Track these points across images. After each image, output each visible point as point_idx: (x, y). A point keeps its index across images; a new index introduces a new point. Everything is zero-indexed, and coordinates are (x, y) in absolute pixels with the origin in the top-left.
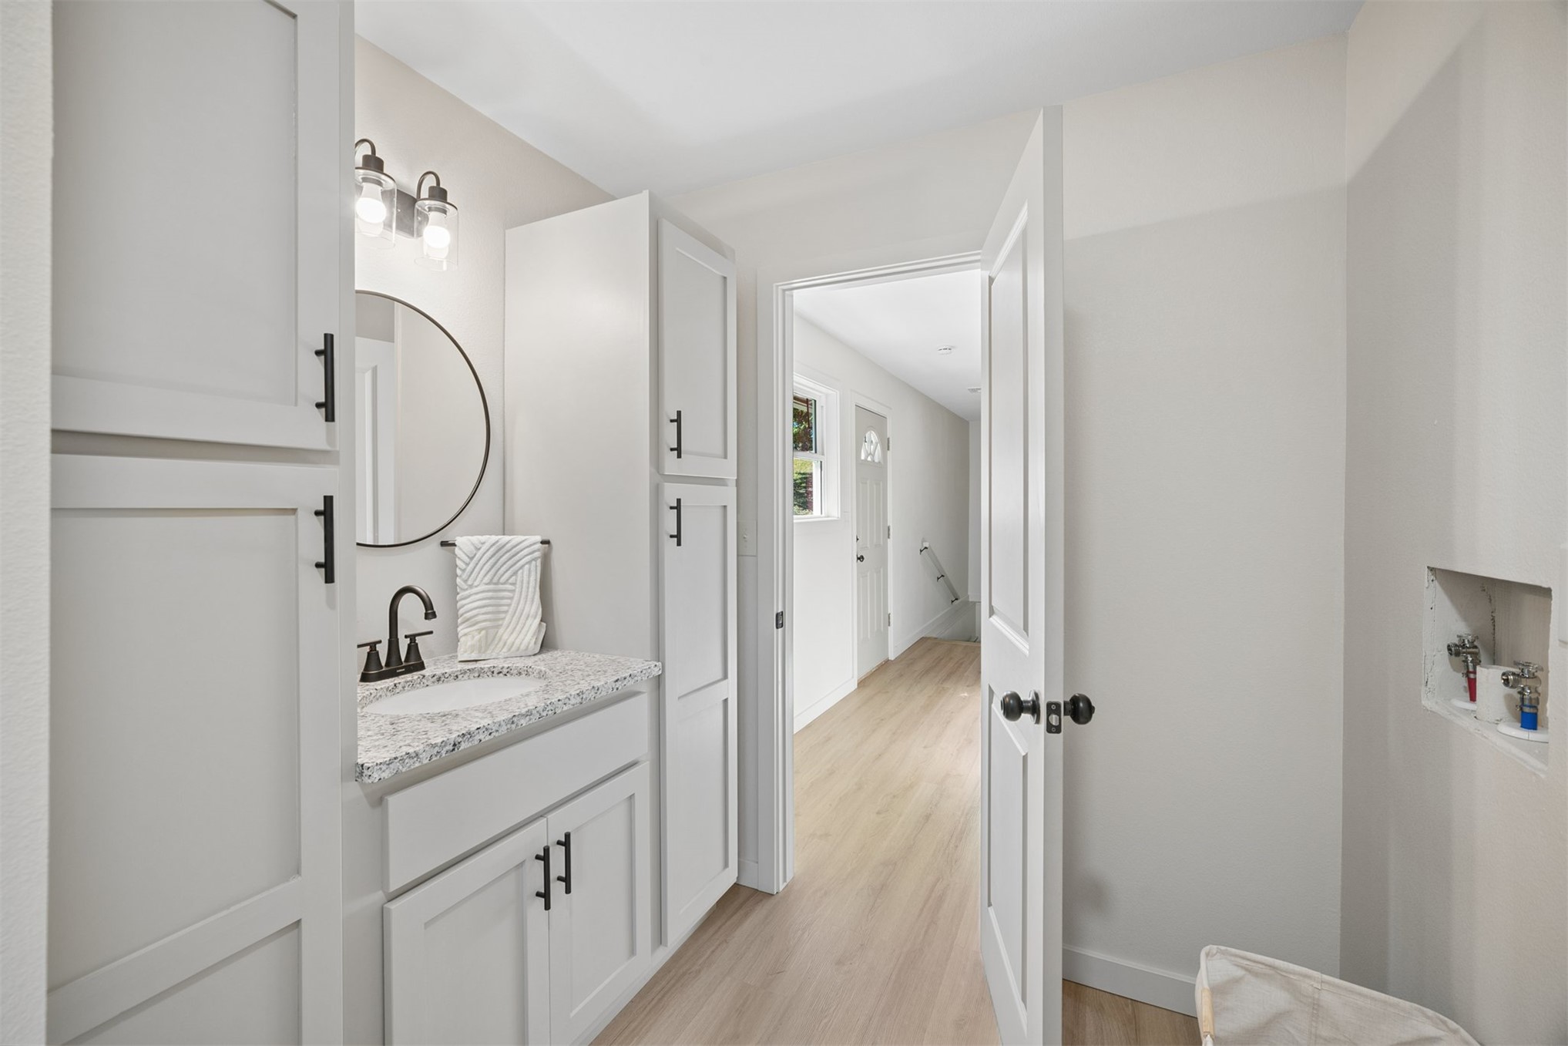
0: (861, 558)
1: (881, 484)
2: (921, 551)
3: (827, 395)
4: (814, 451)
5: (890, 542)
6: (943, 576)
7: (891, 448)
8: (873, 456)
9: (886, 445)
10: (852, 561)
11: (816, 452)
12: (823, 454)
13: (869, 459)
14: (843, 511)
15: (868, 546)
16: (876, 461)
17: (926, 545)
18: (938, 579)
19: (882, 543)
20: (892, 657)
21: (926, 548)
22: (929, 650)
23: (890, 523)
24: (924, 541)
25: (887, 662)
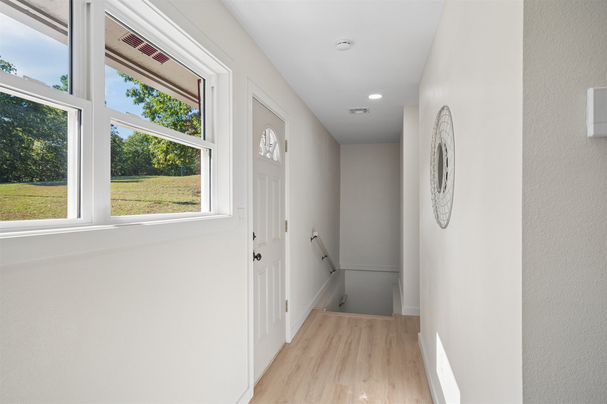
0: (257, 257)
1: (280, 181)
2: (312, 239)
3: (218, 75)
4: (202, 138)
5: (287, 235)
6: (326, 256)
7: (288, 149)
8: (272, 153)
9: (284, 147)
10: (248, 259)
11: (204, 139)
12: (213, 142)
13: (268, 155)
14: (237, 207)
15: (267, 241)
16: (275, 159)
17: (316, 234)
18: (323, 258)
19: (280, 237)
20: (289, 340)
21: (315, 237)
22: (320, 325)
23: (287, 218)
24: (313, 231)
25: (285, 345)
